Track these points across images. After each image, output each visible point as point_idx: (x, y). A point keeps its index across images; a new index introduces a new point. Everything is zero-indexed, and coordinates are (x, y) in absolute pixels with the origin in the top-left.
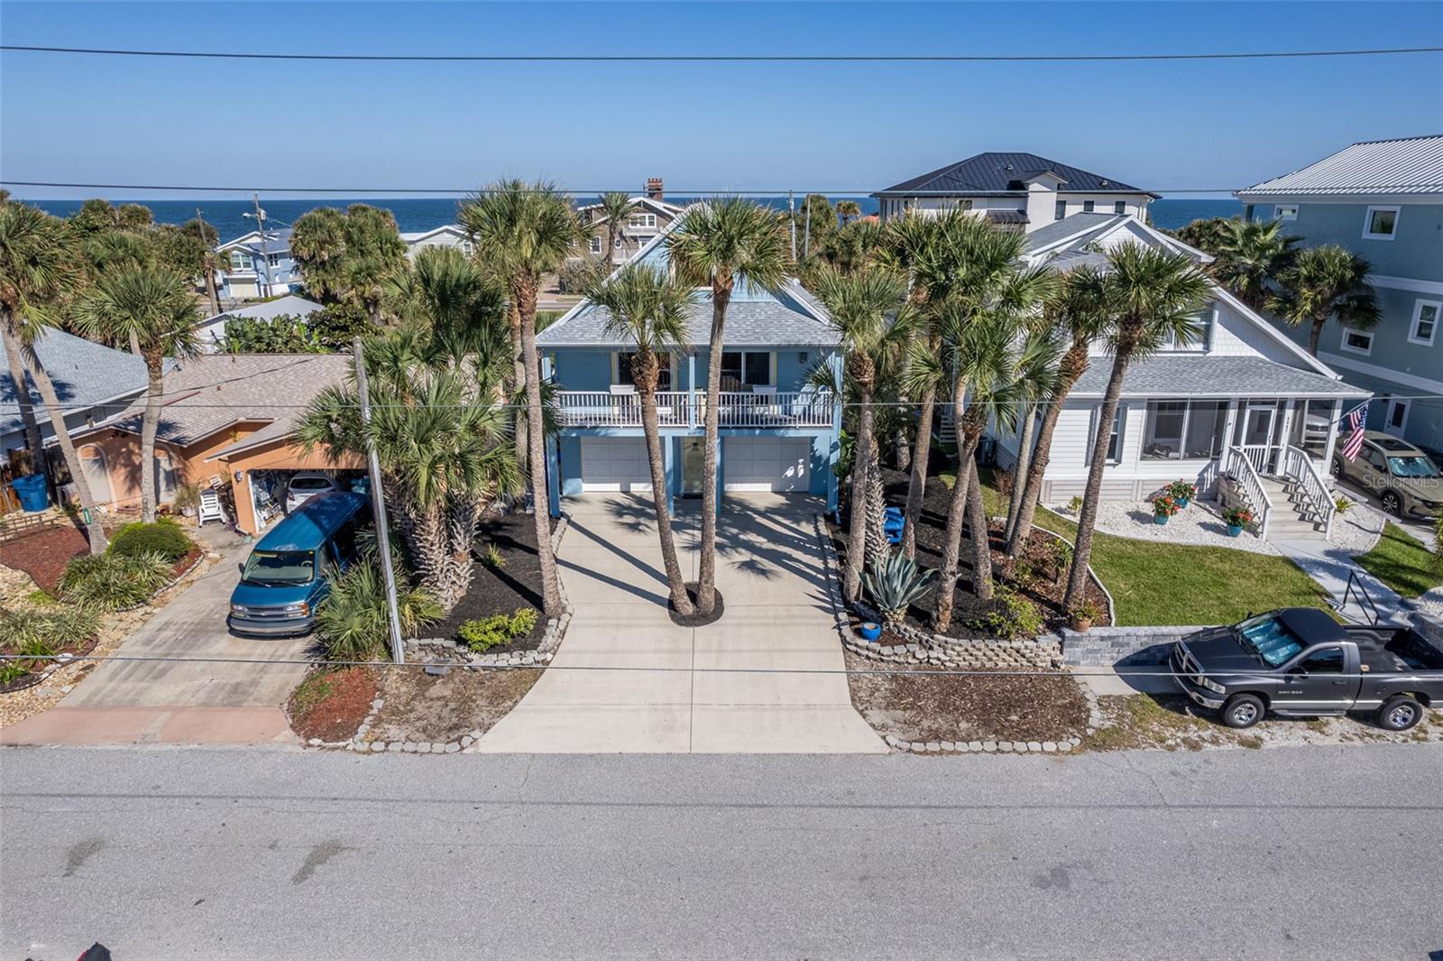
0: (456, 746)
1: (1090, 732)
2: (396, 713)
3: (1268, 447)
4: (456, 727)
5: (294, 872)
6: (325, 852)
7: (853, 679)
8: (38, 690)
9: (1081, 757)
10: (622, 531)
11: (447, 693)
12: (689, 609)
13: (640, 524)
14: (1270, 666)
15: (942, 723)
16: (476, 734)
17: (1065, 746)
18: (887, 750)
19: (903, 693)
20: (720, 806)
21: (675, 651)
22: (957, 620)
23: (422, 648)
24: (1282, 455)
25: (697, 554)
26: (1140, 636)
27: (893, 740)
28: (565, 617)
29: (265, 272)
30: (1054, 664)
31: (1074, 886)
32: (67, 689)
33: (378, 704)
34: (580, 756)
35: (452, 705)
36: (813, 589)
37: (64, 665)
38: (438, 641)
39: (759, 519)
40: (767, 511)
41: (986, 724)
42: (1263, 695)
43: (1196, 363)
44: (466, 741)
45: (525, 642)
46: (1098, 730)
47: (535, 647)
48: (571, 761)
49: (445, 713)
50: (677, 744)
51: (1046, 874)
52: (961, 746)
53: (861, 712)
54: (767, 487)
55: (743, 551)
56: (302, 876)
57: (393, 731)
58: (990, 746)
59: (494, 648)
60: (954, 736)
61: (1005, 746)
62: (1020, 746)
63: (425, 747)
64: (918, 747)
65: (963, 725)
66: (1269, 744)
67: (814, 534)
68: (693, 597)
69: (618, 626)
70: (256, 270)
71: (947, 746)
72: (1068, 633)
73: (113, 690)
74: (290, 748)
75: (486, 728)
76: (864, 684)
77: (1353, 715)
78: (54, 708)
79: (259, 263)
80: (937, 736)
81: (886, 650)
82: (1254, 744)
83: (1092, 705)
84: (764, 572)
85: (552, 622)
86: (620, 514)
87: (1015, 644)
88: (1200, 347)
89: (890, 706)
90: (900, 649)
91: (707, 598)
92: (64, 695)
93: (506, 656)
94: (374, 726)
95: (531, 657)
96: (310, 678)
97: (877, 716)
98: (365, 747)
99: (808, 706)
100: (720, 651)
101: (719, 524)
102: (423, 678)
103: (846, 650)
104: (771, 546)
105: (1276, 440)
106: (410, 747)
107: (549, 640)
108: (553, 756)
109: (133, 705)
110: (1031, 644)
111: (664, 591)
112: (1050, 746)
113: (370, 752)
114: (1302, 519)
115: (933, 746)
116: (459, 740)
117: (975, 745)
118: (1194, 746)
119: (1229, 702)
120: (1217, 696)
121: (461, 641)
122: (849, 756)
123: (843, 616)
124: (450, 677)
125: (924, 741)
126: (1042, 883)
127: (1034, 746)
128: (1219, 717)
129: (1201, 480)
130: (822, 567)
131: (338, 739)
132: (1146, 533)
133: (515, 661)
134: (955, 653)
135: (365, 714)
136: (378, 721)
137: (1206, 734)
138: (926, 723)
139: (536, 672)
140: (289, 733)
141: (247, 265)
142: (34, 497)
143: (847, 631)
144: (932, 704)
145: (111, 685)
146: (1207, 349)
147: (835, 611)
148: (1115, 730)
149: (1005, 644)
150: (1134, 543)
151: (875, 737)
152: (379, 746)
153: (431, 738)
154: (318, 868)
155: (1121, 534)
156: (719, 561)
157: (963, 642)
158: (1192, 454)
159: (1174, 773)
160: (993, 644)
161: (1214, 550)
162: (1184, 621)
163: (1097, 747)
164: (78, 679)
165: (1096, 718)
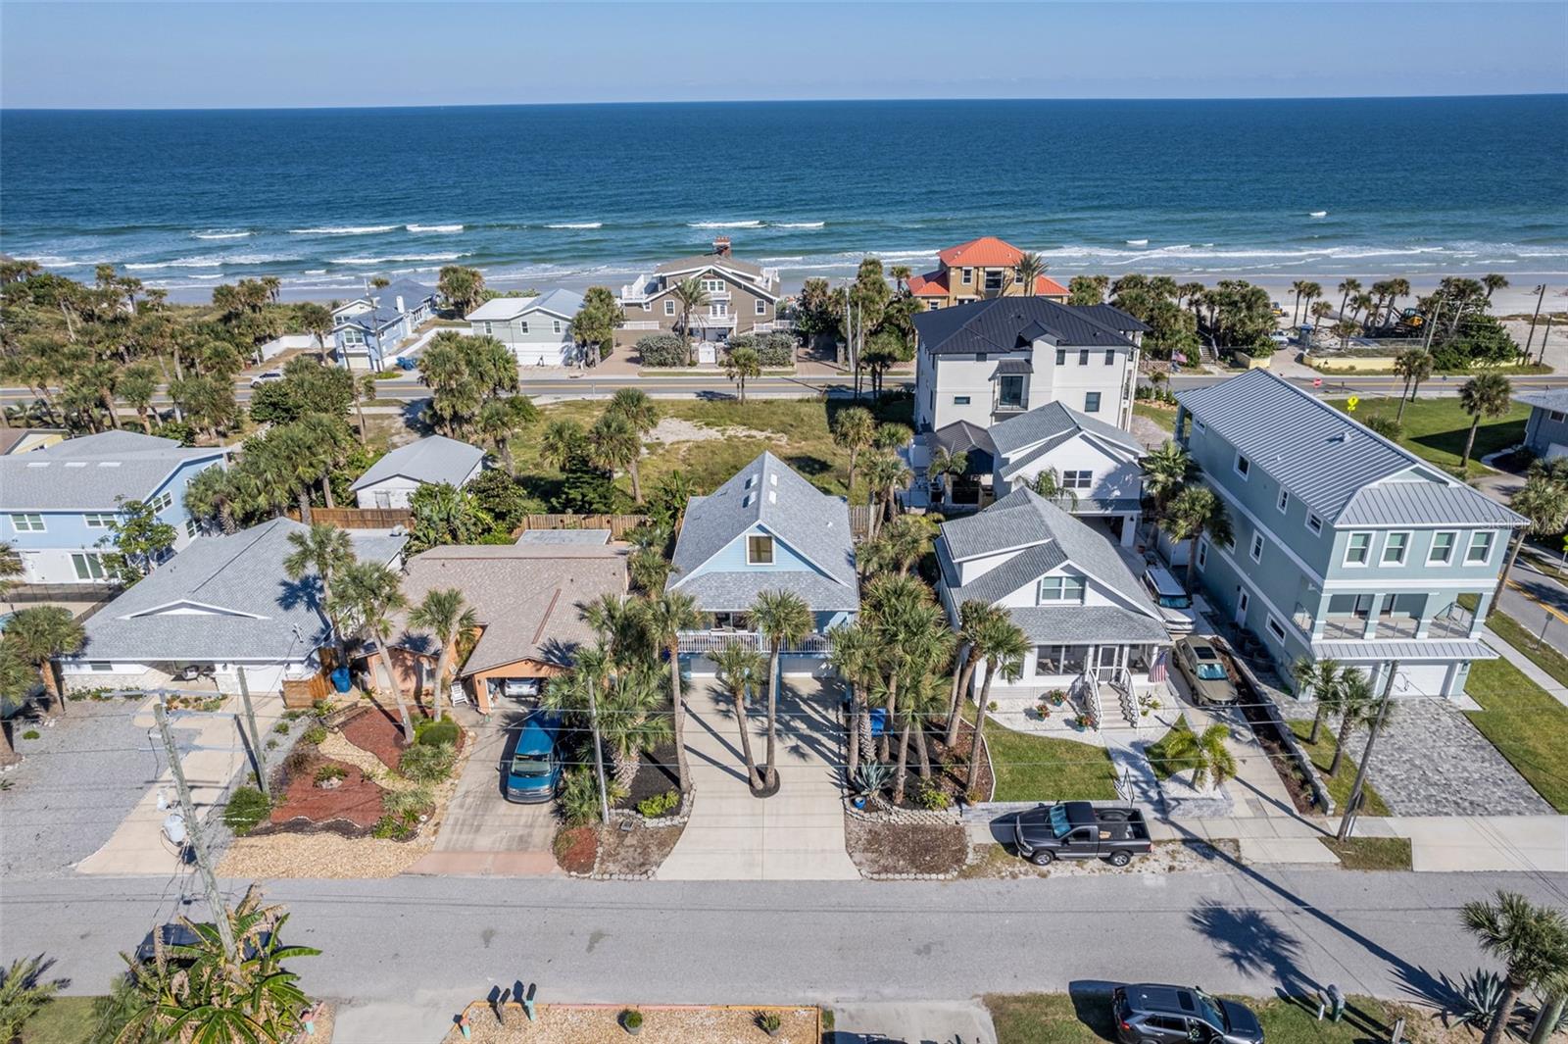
0: (644, 877)
1: (964, 867)
2: (610, 855)
3: (1114, 667)
4: (642, 865)
5: (586, 947)
6: (596, 937)
7: (848, 833)
8: (419, 839)
9: (957, 883)
10: (719, 718)
11: (635, 842)
12: (759, 784)
13: (729, 711)
14: (1055, 836)
15: (890, 862)
16: (654, 868)
17: (949, 876)
18: (860, 878)
19: (874, 840)
20: (776, 911)
21: (753, 815)
22: (907, 796)
23: (617, 814)
24: (1123, 672)
25: (766, 738)
26: (1004, 807)
27: (863, 872)
28: (692, 792)
29: (377, 347)
30: (957, 823)
31: (933, 953)
32: (433, 839)
33: (600, 850)
34: (708, 882)
35: (639, 850)
36: (831, 769)
37: (425, 823)
38: (626, 811)
39: (804, 707)
40: (808, 699)
41: (912, 862)
42: (1052, 852)
43: (1074, 612)
44: (650, 873)
45: (674, 811)
46: (969, 866)
47: (678, 814)
48: (704, 885)
49: (636, 855)
50: (756, 875)
51: (922, 948)
52: (897, 876)
53: (850, 854)
54: (810, 675)
55: (792, 736)
56: (590, 948)
57: (612, 867)
58: (912, 876)
59: (657, 816)
60: (895, 870)
61: (919, 876)
62: (927, 876)
63: (630, 877)
64: (876, 876)
65: (901, 862)
66: (1053, 876)
67: (835, 721)
68: (762, 776)
69: (721, 798)
70: (368, 345)
71: (890, 876)
72: (964, 806)
73: (457, 840)
74: (561, 878)
75: (659, 865)
76: (854, 836)
77: (1102, 859)
78: (430, 852)
79: (370, 338)
80: (886, 870)
81: (867, 815)
82: (1044, 876)
83: (970, 850)
84: (803, 756)
85: (686, 796)
86: (717, 702)
87: (936, 813)
88: (1078, 601)
89: (865, 850)
90: (874, 814)
91: (770, 778)
92: (433, 843)
93: (663, 819)
94: (601, 864)
95: (677, 820)
96: (560, 832)
97: (858, 857)
98: (599, 877)
99: (823, 851)
100: (778, 815)
101: (778, 710)
102: (620, 831)
103: (845, 813)
104: (808, 732)
105: (1120, 663)
106: (622, 877)
107: (685, 809)
108: (693, 882)
109: (470, 850)
110: (944, 812)
111: (744, 771)
112: (941, 876)
113: (603, 880)
114: (1125, 719)
115: (883, 876)
116: (646, 872)
117: (904, 876)
118: (1014, 876)
119: (1036, 853)
120: (1029, 851)
121: (638, 812)
122: (841, 882)
123: (846, 791)
124: (634, 832)
125: (879, 873)
126: (918, 952)
127: (934, 876)
128: (1031, 860)
129: (1073, 687)
130: (837, 751)
131: (585, 872)
132: (1031, 727)
133: (669, 823)
134: (902, 817)
135: (595, 857)
136: (602, 861)
137: (1023, 869)
138: (882, 862)
139: (679, 830)
140: (558, 867)
141: (359, 340)
142: (344, 684)
143: (847, 800)
144: (888, 849)
145: (455, 837)
146: (1083, 602)
147: (841, 787)
148: (978, 866)
149: (930, 812)
150: (1021, 735)
151: (855, 869)
152: (606, 876)
153: (632, 871)
154: (596, 945)
155: (1016, 728)
156: (778, 745)
157: (908, 811)
158: (1068, 670)
159: (999, 893)
160: (923, 812)
161: (1065, 742)
162: (1030, 798)
163: (966, 877)
164: (436, 832)
165: (971, 858)
